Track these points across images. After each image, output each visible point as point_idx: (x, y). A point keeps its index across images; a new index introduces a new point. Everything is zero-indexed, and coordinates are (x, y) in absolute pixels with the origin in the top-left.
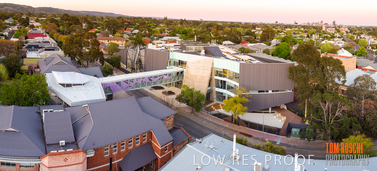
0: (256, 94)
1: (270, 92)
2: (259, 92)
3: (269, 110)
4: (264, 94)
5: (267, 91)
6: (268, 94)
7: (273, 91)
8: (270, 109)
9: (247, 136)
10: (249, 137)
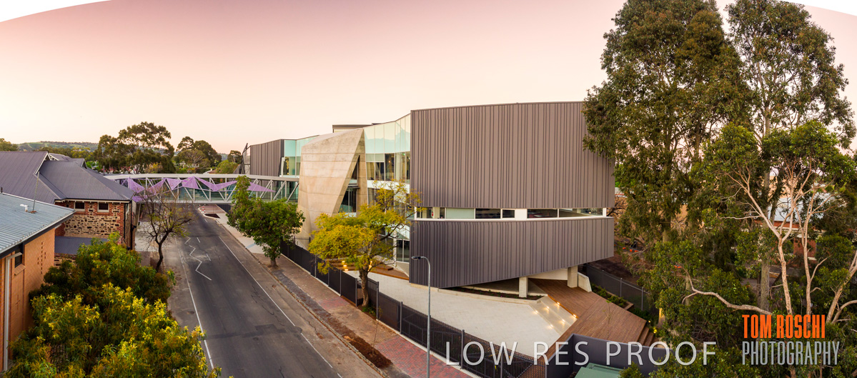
1: (521, 215)
4: (497, 223)
5: (509, 214)
6: (512, 223)
7: (531, 213)
8: (523, 284)
9: (367, 360)
10: (374, 366)
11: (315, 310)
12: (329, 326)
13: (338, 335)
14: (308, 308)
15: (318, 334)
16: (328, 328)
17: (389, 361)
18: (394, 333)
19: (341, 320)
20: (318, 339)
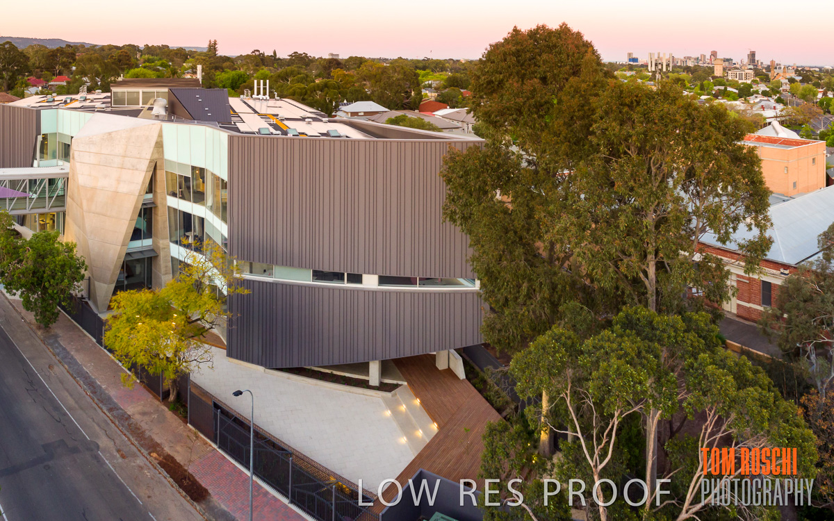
0: (300, 287)
1: (370, 282)
2: (319, 275)
3: (367, 373)
4: (340, 289)
5: (356, 278)
6: (358, 291)
7: (383, 280)
8: (374, 368)
9: (181, 490)
10: (189, 498)
11: (110, 410)
12: (131, 437)
13: (143, 451)
14: (100, 405)
15: (118, 451)
16: (129, 439)
17: (206, 491)
18: (210, 446)
19: (144, 426)
20: (120, 460)
